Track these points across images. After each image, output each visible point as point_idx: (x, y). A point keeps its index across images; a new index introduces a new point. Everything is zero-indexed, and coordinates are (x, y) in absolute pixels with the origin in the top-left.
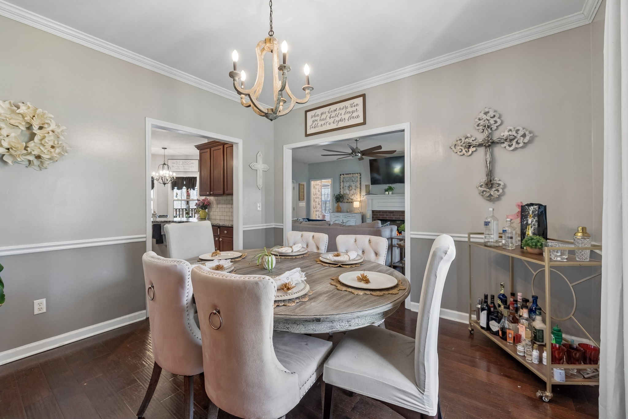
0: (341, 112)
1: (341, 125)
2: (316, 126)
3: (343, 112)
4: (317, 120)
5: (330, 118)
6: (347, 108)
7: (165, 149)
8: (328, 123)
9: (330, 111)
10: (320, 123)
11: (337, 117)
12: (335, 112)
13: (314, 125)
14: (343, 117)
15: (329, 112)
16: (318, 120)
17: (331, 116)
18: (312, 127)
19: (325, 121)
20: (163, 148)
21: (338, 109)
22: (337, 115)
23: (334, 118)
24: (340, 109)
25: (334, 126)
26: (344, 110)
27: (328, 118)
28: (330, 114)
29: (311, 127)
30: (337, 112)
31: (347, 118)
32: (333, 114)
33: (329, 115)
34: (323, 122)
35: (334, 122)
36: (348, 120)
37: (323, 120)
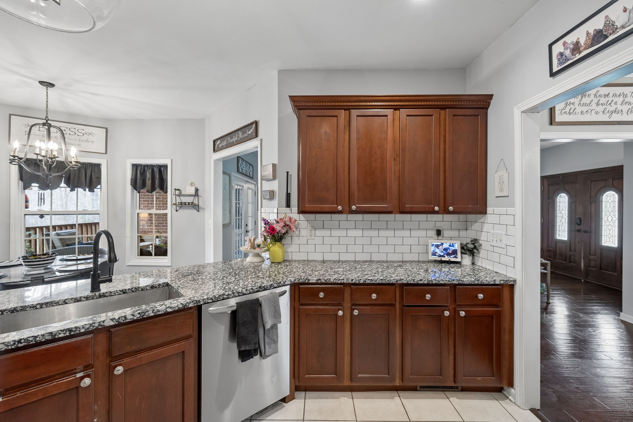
0: (615, 99)
1: (616, 117)
2: (572, 111)
3: (620, 100)
4: (573, 104)
5: (598, 104)
6: (626, 96)
7: (50, 89)
8: (595, 111)
9: (598, 95)
10: (579, 109)
11: (609, 106)
12: (607, 99)
13: (567, 110)
14: (620, 108)
15: (595, 95)
16: (576, 104)
17: (600, 102)
18: (565, 113)
19: (589, 107)
20: (41, 83)
21: (611, 95)
22: (609, 102)
23: (605, 107)
24: (615, 95)
25: (606, 118)
26: (621, 99)
27: (594, 104)
28: (598, 99)
29: (563, 111)
30: (610, 99)
31: (625, 111)
32: (603, 100)
33: (596, 100)
34: (585, 109)
35: (603, 112)
36: (627, 113)
37: (585, 105)
